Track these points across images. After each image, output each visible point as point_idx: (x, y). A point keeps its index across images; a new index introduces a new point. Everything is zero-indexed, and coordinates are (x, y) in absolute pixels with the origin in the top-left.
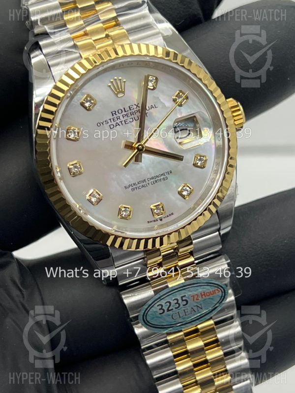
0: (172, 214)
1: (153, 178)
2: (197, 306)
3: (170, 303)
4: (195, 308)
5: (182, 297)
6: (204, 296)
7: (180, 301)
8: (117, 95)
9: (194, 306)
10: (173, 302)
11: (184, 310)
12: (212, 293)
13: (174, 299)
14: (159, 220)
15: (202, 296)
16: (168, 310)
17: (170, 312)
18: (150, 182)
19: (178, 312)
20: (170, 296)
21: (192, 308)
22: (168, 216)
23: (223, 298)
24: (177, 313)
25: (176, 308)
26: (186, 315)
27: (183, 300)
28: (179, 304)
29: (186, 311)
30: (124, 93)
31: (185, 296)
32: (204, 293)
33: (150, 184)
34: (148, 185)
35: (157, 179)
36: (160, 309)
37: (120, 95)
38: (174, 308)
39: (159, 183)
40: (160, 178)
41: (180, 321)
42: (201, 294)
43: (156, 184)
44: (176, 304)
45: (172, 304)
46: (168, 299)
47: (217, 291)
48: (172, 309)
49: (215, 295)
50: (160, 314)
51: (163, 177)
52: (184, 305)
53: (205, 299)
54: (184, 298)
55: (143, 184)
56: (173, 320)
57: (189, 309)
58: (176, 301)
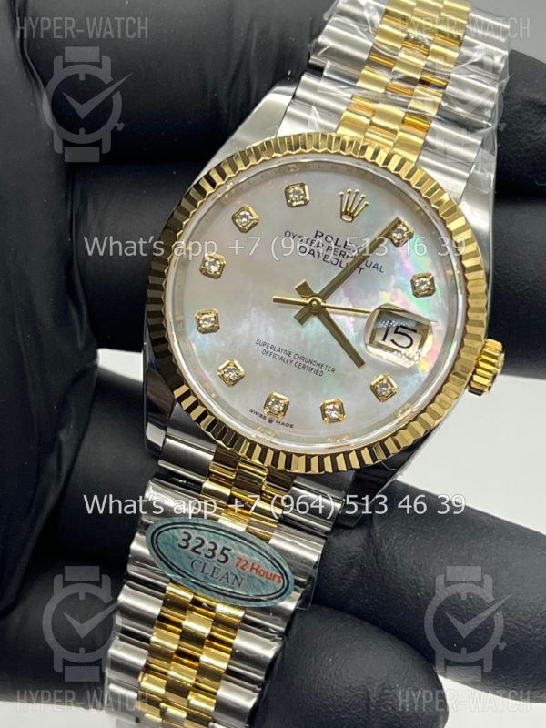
0: (291, 426)
1: (303, 358)
2: (236, 577)
3: (203, 542)
4: (231, 578)
5: (224, 548)
6: (254, 571)
7: (218, 551)
8: (342, 214)
9: (232, 574)
10: (207, 545)
11: (215, 568)
12: (269, 576)
13: (212, 541)
14: (267, 420)
15: (252, 568)
16: (193, 550)
17: (194, 555)
18: (295, 361)
19: (205, 564)
20: (211, 535)
21: (227, 574)
22: (283, 424)
23: (278, 594)
24: (203, 564)
25: (206, 556)
26: (212, 576)
27: (222, 553)
28: (214, 555)
29: (216, 571)
30: (353, 218)
31: (230, 550)
32: (259, 566)
33: (293, 363)
34: (289, 362)
35: (307, 364)
36: (184, 540)
37: (346, 218)
38: (203, 554)
39: (306, 371)
40: (312, 366)
41: (199, 577)
42: (253, 565)
43: (301, 370)
44: (210, 550)
45: (204, 546)
46: (205, 535)
47: (276, 579)
48: (200, 553)
49: (270, 581)
50: (180, 546)
51: (317, 368)
52: (219, 561)
53: (253, 577)
54: (226, 552)
55: (284, 356)
56: (190, 569)
57: (222, 573)
58: (212, 547)
